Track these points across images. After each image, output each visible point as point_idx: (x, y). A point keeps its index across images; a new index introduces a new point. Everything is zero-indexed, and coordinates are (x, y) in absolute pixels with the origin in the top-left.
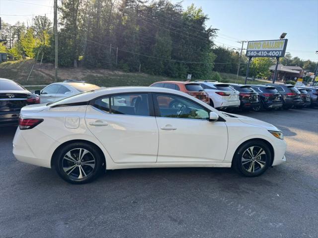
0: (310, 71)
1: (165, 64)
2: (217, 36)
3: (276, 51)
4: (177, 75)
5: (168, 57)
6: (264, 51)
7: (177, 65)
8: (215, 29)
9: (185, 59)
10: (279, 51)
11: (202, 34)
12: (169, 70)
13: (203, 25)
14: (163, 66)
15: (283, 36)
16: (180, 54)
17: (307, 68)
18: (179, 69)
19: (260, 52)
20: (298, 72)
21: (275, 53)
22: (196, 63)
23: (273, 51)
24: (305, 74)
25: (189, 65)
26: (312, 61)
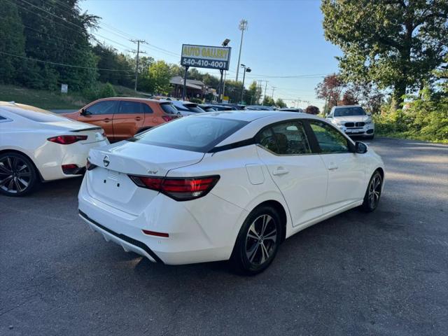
0: (213, 88)
1: (16, 65)
2: (98, 27)
3: (219, 61)
4: (41, 84)
5: (20, 52)
6: (205, 60)
7: (39, 68)
8: (95, 17)
9: (51, 58)
10: (223, 62)
11: (75, 21)
12: (24, 76)
13: (75, 8)
14: (13, 69)
15: (225, 44)
16: (41, 49)
17: (207, 84)
18: (44, 75)
19: (200, 61)
20: (200, 88)
21: (219, 64)
22: (71, 66)
23: (215, 61)
24: (207, 90)
25: (59, 69)
26: (211, 75)
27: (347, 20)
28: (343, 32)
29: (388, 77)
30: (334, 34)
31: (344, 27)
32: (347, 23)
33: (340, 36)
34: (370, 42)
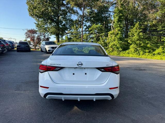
27: (39, 10)
28: (37, 14)
29: (54, 32)
30: (34, 14)
31: (37, 12)
32: (39, 11)
33: (36, 15)
34: (48, 20)
